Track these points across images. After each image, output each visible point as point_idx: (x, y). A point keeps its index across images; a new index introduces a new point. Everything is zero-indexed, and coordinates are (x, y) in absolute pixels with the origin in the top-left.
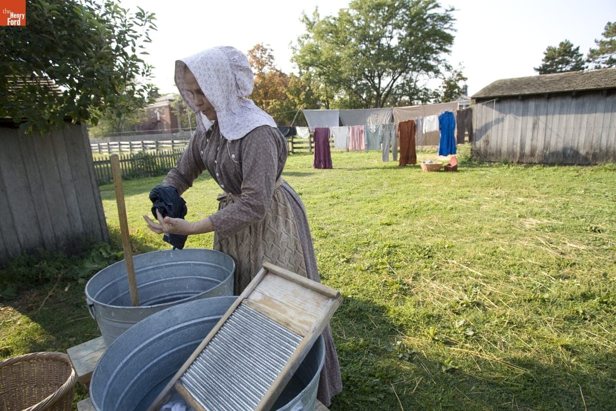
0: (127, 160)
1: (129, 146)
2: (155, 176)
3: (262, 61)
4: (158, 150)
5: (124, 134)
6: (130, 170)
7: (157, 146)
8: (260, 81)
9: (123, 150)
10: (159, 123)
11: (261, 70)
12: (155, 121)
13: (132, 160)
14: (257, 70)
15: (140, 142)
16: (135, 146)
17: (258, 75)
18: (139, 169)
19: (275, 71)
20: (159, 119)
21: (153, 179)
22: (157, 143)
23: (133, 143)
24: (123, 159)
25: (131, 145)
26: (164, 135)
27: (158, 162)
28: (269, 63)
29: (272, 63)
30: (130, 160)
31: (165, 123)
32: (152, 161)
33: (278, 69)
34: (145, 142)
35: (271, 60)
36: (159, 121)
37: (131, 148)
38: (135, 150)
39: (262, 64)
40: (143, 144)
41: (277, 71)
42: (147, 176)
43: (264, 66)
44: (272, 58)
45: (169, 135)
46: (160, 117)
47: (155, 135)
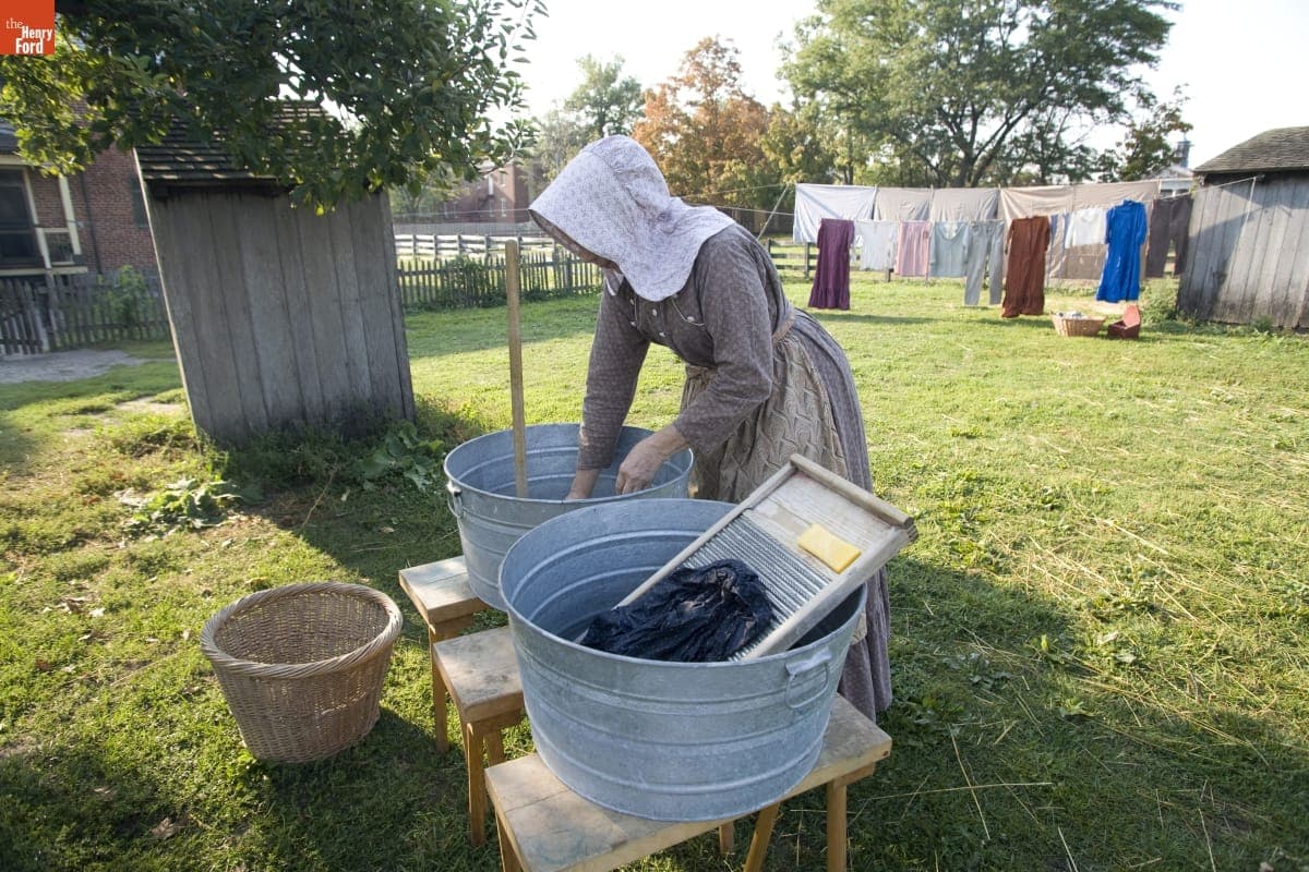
0: (433, 272)
1: (432, 245)
2: (485, 306)
3: (715, 77)
4: (489, 255)
5: (423, 220)
6: (437, 291)
7: (488, 247)
8: (708, 118)
9: (421, 251)
10: (491, 201)
11: (710, 94)
12: (483, 196)
13: (444, 271)
14: (702, 94)
15: (455, 237)
16: (443, 245)
17: (703, 105)
18: (455, 291)
19: (740, 98)
20: (491, 192)
21: (481, 311)
22: (489, 240)
23: (441, 237)
24: (420, 269)
25: (437, 242)
26: (501, 226)
27: (493, 278)
28: (730, 81)
29: (735, 79)
30: (439, 271)
31: (503, 200)
32: (481, 276)
33: (748, 95)
34: (465, 237)
35: (735, 74)
36: (492, 197)
37: (438, 250)
38: (443, 252)
39: (712, 82)
40: (462, 241)
41: (745, 97)
42: (470, 306)
43: (719, 85)
44: (737, 70)
45: (511, 226)
46: (495, 188)
47: (482, 225)
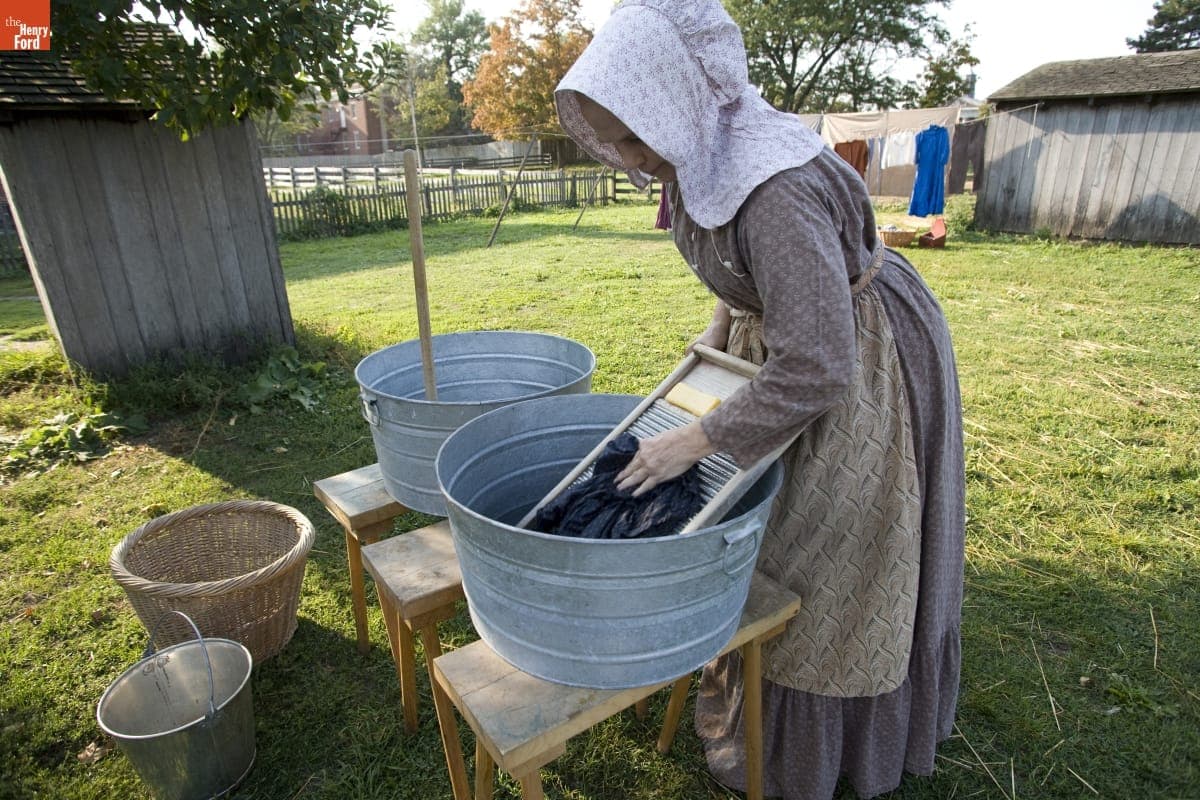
0: (295, 203)
1: (289, 178)
2: (348, 235)
3: (556, 10)
4: (347, 187)
5: (278, 154)
6: (300, 222)
7: (346, 178)
8: (551, 51)
9: (279, 184)
10: (344, 134)
11: (552, 27)
12: (336, 129)
13: (305, 202)
14: (544, 26)
15: (312, 170)
16: (301, 178)
17: (546, 38)
18: (318, 221)
19: (581, 32)
20: (344, 125)
21: (345, 240)
22: (345, 171)
23: (297, 170)
24: (281, 199)
25: (294, 175)
26: (356, 158)
27: (355, 208)
28: (570, 15)
29: (575, 13)
30: (300, 203)
31: (356, 133)
32: (342, 206)
33: (588, 28)
34: (321, 169)
35: (574, 8)
36: (345, 130)
37: (295, 182)
38: (302, 184)
39: (554, 16)
40: (319, 174)
41: (584, 30)
42: (333, 235)
43: (560, 19)
44: (577, 4)
45: (366, 158)
46: (347, 121)
47: (338, 158)
